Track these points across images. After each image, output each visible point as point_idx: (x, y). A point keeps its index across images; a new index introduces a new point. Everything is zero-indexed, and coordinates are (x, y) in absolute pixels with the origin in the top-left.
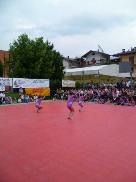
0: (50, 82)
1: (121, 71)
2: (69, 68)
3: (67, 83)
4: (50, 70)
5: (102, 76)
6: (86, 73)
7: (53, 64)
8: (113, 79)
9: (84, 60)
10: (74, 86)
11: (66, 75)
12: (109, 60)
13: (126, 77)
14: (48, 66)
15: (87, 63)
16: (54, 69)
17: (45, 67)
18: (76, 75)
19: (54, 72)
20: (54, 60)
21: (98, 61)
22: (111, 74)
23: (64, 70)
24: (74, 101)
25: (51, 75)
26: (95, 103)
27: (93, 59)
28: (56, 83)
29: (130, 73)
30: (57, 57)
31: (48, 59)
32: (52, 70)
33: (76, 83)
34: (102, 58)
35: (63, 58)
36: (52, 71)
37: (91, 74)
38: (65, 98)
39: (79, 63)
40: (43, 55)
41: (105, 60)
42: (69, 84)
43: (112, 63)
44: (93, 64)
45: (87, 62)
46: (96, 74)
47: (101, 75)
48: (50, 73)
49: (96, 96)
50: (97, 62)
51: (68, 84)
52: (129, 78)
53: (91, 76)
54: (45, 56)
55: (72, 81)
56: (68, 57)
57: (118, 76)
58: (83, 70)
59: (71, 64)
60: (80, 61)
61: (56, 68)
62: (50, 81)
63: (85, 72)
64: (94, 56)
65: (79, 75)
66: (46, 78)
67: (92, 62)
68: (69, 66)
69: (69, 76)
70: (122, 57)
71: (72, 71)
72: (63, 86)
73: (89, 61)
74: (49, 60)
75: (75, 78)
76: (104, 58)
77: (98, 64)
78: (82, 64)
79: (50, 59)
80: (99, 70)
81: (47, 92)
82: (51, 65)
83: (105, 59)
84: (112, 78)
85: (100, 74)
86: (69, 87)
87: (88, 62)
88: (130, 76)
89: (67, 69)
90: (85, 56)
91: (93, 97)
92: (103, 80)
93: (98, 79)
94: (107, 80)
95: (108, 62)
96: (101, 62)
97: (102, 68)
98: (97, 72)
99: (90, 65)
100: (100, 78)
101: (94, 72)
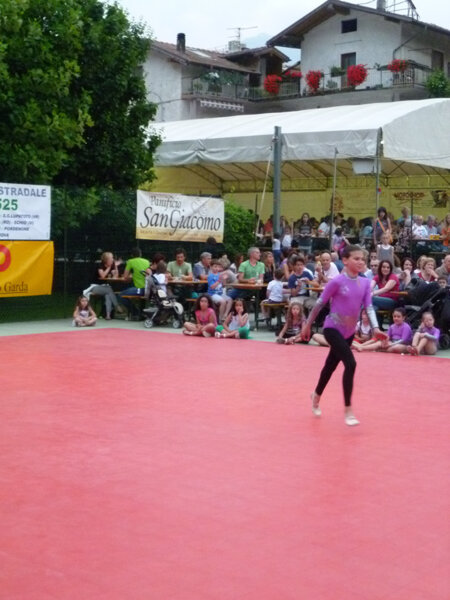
0: (53, 205)
2: (186, 116)
3: (168, 212)
4: (59, 121)
5: (401, 168)
6: (295, 151)
7: (76, 87)
10: (219, 234)
11: (162, 155)
14: (40, 96)
15: (304, 84)
16: (86, 118)
17: (21, 102)
18: (233, 164)
19: (80, 139)
20: (89, 56)
21: (380, 69)
23: (152, 129)
24: (212, 333)
25: (64, 156)
27: (348, 58)
28: (94, 211)
30: (102, 40)
31: (45, 48)
32: (67, 123)
33: (227, 215)
34: (404, 55)
35: (143, 48)
36: (69, 130)
37: (331, 156)
38: (154, 310)
39: (254, 80)
40: (13, 23)
41: (422, 68)
42: (184, 222)
44: (343, 91)
45: (304, 72)
46: (362, 155)
47: (394, 162)
48: (56, 143)
50: (373, 78)
51: (177, 216)
53: (327, 168)
54: (24, 31)
55: (204, 200)
56: (181, 37)
58: (277, 129)
59: (199, 87)
60: (259, 69)
61: (95, 113)
62: (54, 195)
63: (289, 145)
64: (351, 35)
65: (252, 160)
66: (32, 178)
67: (337, 80)
68: (183, 99)
69: (183, 166)
71: (204, 137)
72: (141, 235)
73: (316, 69)
74: (50, 57)
75: (222, 181)
76: (417, 50)
77: (377, 94)
78: (269, 88)
79: (61, 47)
80: (380, 133)
81: (35, 273)
82: (67, 90)
83: (425, 60)
85: (388, 154)
86: (185, 239)
87: (315, 78)
89: (172, 119)
90: (295, 36)
92: (404, 194)
93: (374, 190)
94: (436, 200)
95: (442, 79)
96: (396, 76)
97: (401, 118)
98: (370, 143)
99: (326, 97)
100: (391, 182)
101: (349, 142)
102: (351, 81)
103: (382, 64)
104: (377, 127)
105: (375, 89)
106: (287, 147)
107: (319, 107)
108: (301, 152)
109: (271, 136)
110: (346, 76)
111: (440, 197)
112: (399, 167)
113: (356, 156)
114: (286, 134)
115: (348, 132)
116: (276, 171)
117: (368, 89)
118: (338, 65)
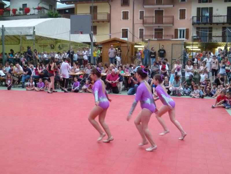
1: (74, 30)
5: (41, 38)
6: (8, 33)
8: (62, 45)
9: (5, 7)
12: (55, 9)
13: (84, 43)
15: (11, 13)
21: (34, 9)
22: (58, 35)
26: (27, 90)
27: (25, 5)
29: (90, 35)
34: (41, 5)
37: (20, 34)
41: (46, 9)
43: (59, 15)
44: (23, 15)
45: (11, 9)
46: (29, 34)
47: (39, 36)
49: (28, 76)
50: (32, 12)
52: (89, 44)
53: (19, 38)
57: (69, 40)
58: (3, 26)
63: (7, 31)
67: (21, 12)
70: (78, 5)
73: (15, 8)
76: (45, 4)
77: (33, 16)
80: (34, 28)
83: (47, 7)
84: (59, 44)
85: (37, 34)
87: (14, 11)
88: (89, 41)
91: (23, 79)
92: (42, 46)
93: (33, 44)
94: (51, 47)
95: (52, 13)
96: (39, 11)
97: (40, 24)
98: (31, 31)
99: (18, 17)
100: (38, 42)
101: (25, 30)
102: (25, 12)
103: (35, 7)
104: (33, 26)
105: (33, 15)
106: (6, 31)
107: (16, 19)
108: (10, 33)
109: (1, 28)
110: (24, 11)
111: (52, 46)
112: (40, 37)
113: (27, 34)
114: (6, 28)
115: (24, 27)
116: (3, 38)
117: (31, 15)
118: (22, 7)
